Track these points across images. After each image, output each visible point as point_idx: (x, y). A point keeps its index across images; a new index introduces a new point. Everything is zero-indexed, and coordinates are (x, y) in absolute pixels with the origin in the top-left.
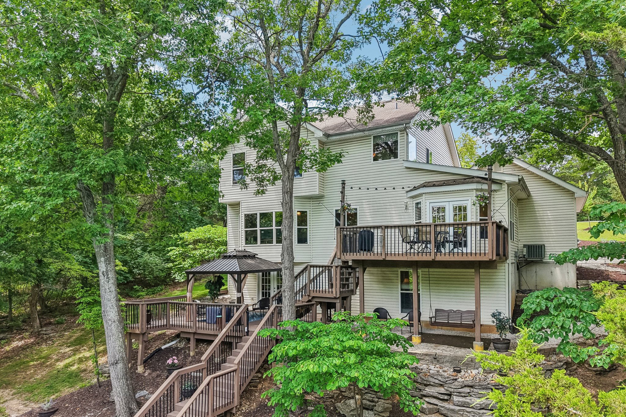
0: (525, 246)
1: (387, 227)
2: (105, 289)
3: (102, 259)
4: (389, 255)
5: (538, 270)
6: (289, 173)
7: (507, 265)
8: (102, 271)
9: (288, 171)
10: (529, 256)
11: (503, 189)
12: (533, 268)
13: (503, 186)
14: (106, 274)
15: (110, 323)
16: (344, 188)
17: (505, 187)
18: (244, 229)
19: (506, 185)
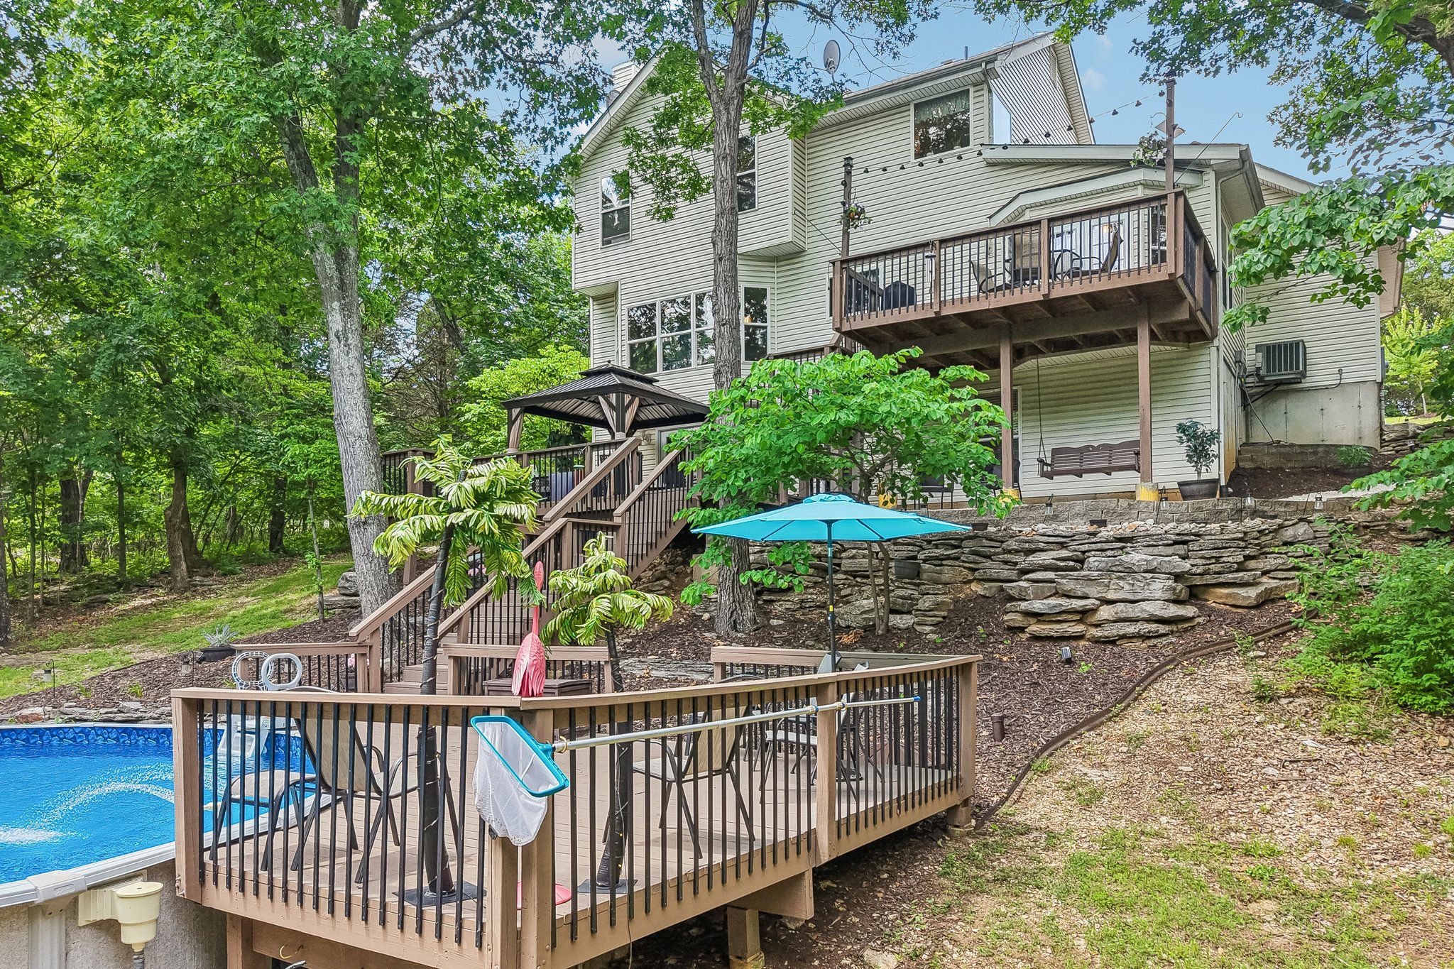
0: (1258, 348)
1: (944, 242)
2: (342, 369)
3: (336, 305)
4: (949, 304)
5: (1289, 406)
6: (729, 113)
7: (1213, 350)
8: (334, 330)
9: (727, 110)
10: (1268, 371)
11: (1206, 184)
12: (1280, 406)
13: (1205, 178)
14: (342, 337)
15: (352, 439)
16: (848, 173)
17: (1210, 177)
18: (627, 342)
19: (1213, 174)
